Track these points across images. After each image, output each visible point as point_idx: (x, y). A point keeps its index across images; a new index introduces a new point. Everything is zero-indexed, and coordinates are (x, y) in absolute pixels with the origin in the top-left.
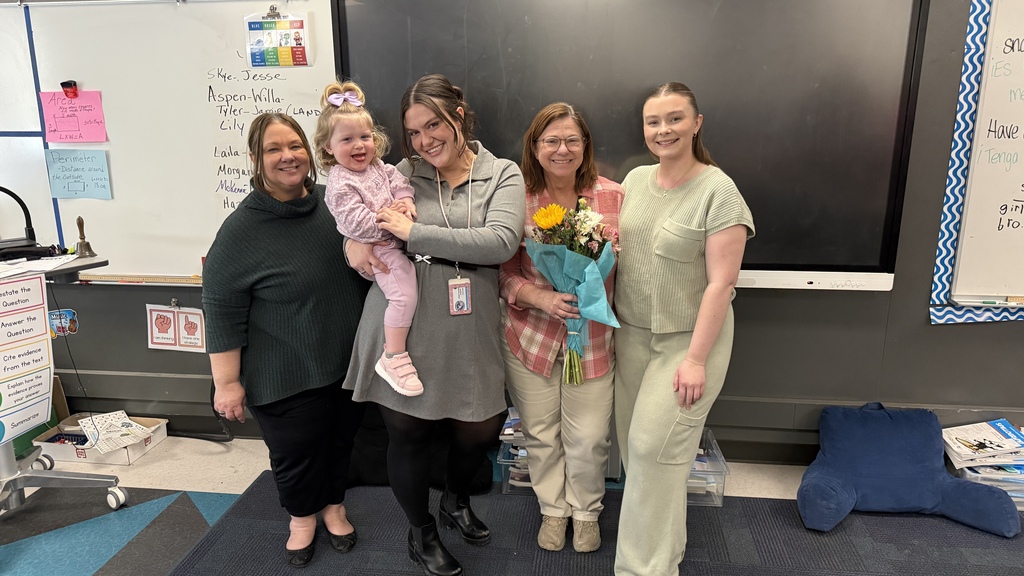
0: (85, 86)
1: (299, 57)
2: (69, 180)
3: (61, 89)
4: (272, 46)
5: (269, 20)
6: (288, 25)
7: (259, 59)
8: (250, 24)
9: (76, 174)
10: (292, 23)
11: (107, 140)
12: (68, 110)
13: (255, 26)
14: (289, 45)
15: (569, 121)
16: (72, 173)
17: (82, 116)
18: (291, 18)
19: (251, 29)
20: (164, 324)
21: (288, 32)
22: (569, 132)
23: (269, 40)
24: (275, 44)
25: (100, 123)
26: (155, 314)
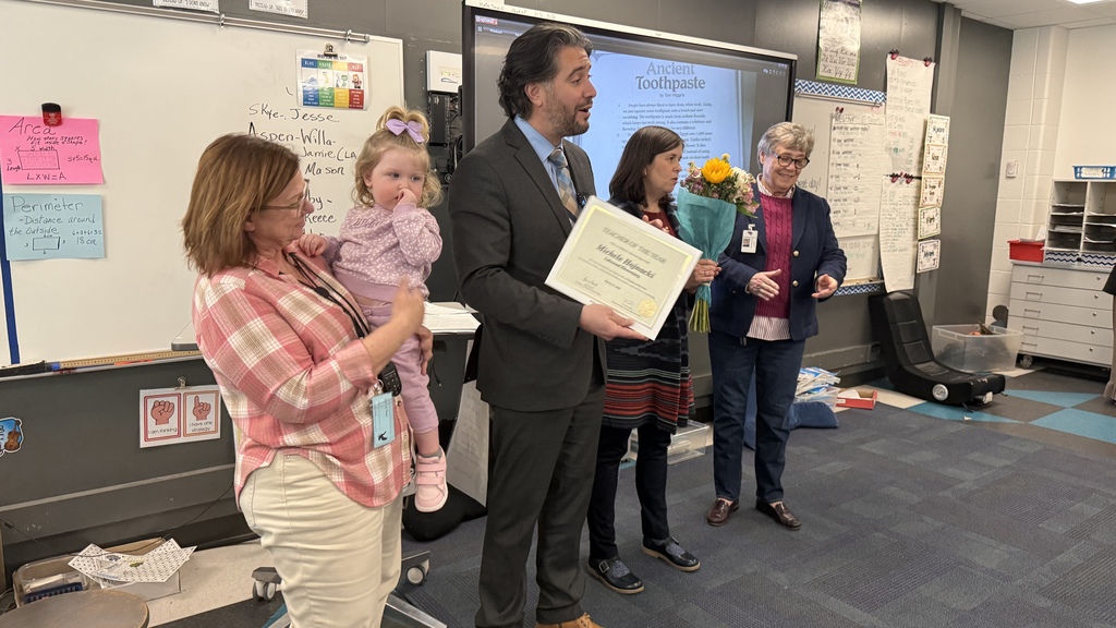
0: (72, 111)
1: (356, 101)
2: (35, 235)
4: (327, 86)
5: (325, 59)
6: (346, 67)
7: (312, 99)
8: (303, 60)
9: (47, 226)
10: (350, 65)
11: (104, 182)
13: (308, 63)
14: (347, 87)
16: (41, 225)
17: (65, 150)
18: (350, 59)
19: (303, 65)
20: (163, 411)
21: (346, 74)
23: (324, 79)
24: (331, 84)
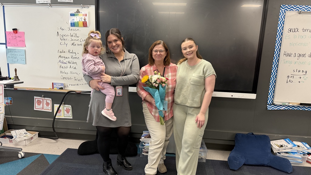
0: (20, 30)
1: (85, 24)
2: (13, 58)
3: (12, 31)
4: (77, 21)
5: (77, 13)
6: (82, 15)
7: (73, 25)
8: (71, 14)
9: (15, 56)
10: (83, 14)
11: (25, 46)
12: (14, 37)
13: (72, 15)
14: (82, 21)
15: (161, 45)
16: (14, 56)
17: (18, 39)
18: (83, 13)
19: (71, 16)
20: (39, 103)
21: (82, 17)
22: (160, 49)
23: (76, 19)
24: (78, 20)
25: (24, 41)
26: (37, 100)
